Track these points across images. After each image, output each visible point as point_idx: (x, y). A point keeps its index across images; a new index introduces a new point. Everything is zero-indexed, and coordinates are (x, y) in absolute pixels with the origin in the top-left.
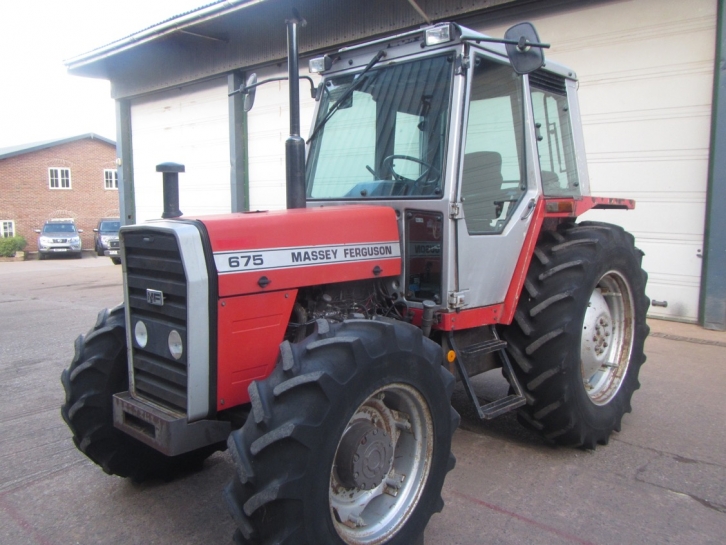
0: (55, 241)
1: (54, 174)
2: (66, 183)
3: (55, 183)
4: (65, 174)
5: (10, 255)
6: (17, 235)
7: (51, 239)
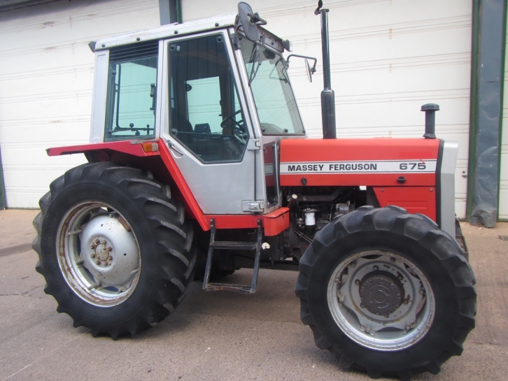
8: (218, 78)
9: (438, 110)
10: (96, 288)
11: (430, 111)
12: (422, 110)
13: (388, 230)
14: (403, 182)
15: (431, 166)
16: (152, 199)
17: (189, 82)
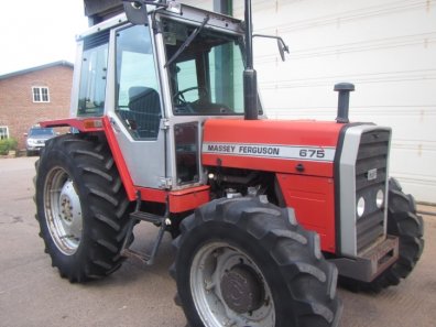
0: (39, 142)
1: (37, 91)
2: (45, 98)
3: (37, 98)
4: (45, 91)
5: (5, 154)
6: (11, 137)
7: (36, 140)
8: (194, 61)
9: (353, 90)
10: (68, 237)
11: (344, 91)
12: (335, 90)
13: (234, 223)
14: (302, 170)
15: (329, 155)
16: (88, 169)
17: (178, 65)
